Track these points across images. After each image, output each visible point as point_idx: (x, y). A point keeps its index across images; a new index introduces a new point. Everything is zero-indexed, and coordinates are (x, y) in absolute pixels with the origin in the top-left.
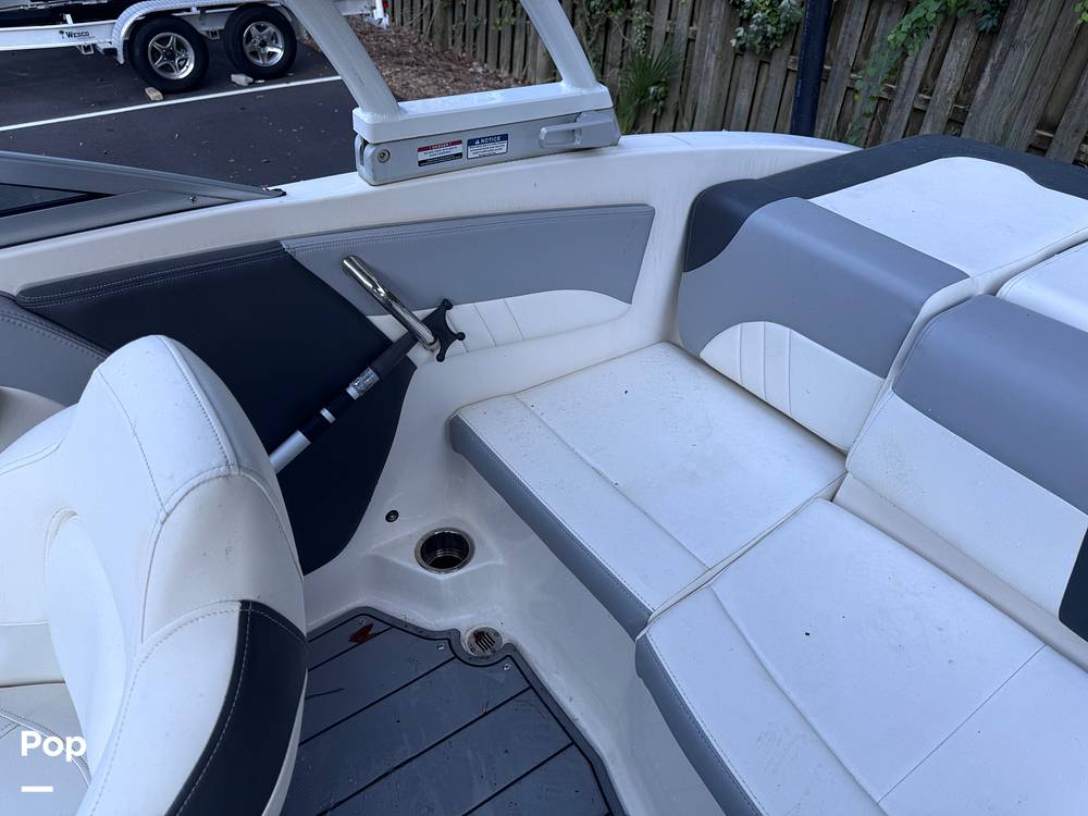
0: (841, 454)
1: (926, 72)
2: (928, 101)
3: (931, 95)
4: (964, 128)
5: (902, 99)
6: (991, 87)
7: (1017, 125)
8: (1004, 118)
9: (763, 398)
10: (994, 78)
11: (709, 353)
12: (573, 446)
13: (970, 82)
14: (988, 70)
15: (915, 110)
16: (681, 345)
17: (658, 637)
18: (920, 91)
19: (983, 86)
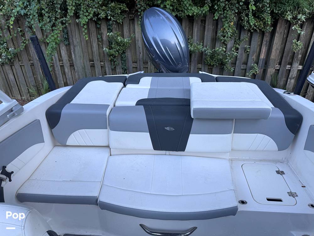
0: (108, 147)
1: (58, 57)
2: (63, 63)
3: (62, 61)
4: (75, 66)
5: (56, 65)
6: (75, 56)
7: (85, 63)
8: (82, 62)
9: (86, 145)
10: (75, 54)
11: (68, 143)
12: (54, 180)
13: (70, 56)
14: (72, 53)
15: (61, 66)
16: (61, 145)
17: (102, 199)
18: (59, 61)
19: (73, 56)
